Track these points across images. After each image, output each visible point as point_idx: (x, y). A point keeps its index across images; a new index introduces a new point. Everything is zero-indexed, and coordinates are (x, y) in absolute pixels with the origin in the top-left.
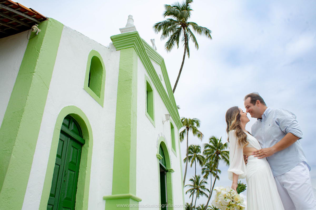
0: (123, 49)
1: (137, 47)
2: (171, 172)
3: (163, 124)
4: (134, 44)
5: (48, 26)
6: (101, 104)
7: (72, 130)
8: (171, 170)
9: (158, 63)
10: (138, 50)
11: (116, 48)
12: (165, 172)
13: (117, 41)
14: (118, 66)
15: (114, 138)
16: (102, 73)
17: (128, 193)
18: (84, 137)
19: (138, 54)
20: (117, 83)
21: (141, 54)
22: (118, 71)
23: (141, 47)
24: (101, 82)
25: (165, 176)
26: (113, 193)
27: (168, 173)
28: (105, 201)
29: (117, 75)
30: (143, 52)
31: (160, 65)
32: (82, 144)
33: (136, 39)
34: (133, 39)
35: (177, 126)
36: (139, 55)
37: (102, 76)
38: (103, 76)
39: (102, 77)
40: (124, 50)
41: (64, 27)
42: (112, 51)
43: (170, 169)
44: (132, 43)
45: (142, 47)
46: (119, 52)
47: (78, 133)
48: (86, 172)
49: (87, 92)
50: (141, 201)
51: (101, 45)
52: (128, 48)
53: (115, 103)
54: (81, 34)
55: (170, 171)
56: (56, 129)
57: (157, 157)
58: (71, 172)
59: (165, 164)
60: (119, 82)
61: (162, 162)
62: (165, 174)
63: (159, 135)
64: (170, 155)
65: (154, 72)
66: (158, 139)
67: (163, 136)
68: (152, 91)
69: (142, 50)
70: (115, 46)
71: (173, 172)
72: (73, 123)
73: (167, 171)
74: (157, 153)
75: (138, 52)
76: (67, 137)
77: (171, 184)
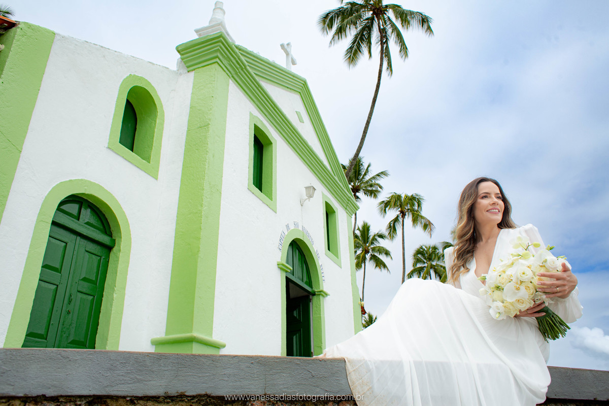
0: (198, 68)
1: (225, 62)
2: (321, 297)
3: (302, 205)
4: (217, 57)
5: (17, 37)
6: (154, 174)
7: (88, 223)
8: (321, 291)
9: (291, 89)
10: (229, 68)
11: (188, 67)
12: (311, 297)
13: (187, 53)
14: (188, 102)
15: (173, 234)
16: (156, 116)
17: (191, 331)
18: (114, 234)
19: (229, 74)
20: (185, 134)
21: (236, 74)
22: (188, 111)
23: (234, 61)
24: (154, 132)
25: (311, 303)
26: (167, 333)
27: (315, 299)
28: (154, 346)
29: (185, 119)
30: (242, 69)
31: (300, 93)
32: (109, 248)
33: (221, 47)
34: (217, 47)
35: (346, 209)
36: (233, 77)
37: (155, 121)
38: (158, 121)
39: (155, 124)
40: (200, 69)
41: (58, 37)
42: (181, 74)
43: (319, 290)
44: (214, 55)
45: (237, 62)
46: (192, 74)
47: (102, 227)
48: (115, 295)
49: (116, 153)
50: (224, 346)
51: (153, 64)
52: (208, 65)
53: (180, 170)
54: (102, 47)
55: (319, 295)
56: (39, 221)
57: (281, 269)
58: (85, 296)
59: (308, 281)
60: (188, 130)
61: (298, 278)
62: (310, 300)
63: (287, 226)
64: (320, 264)
65: (275, 107)
66: (283, 234)
67: (300, 228)
68: (271, 143)
69: (238, 66)
70: (185, 63)
71: (327, 295)
72: (89, 210)
73: (314, 294)
74: (279, 260)
75: (230, 72)
76: (73, 237)
77: (320, 318)
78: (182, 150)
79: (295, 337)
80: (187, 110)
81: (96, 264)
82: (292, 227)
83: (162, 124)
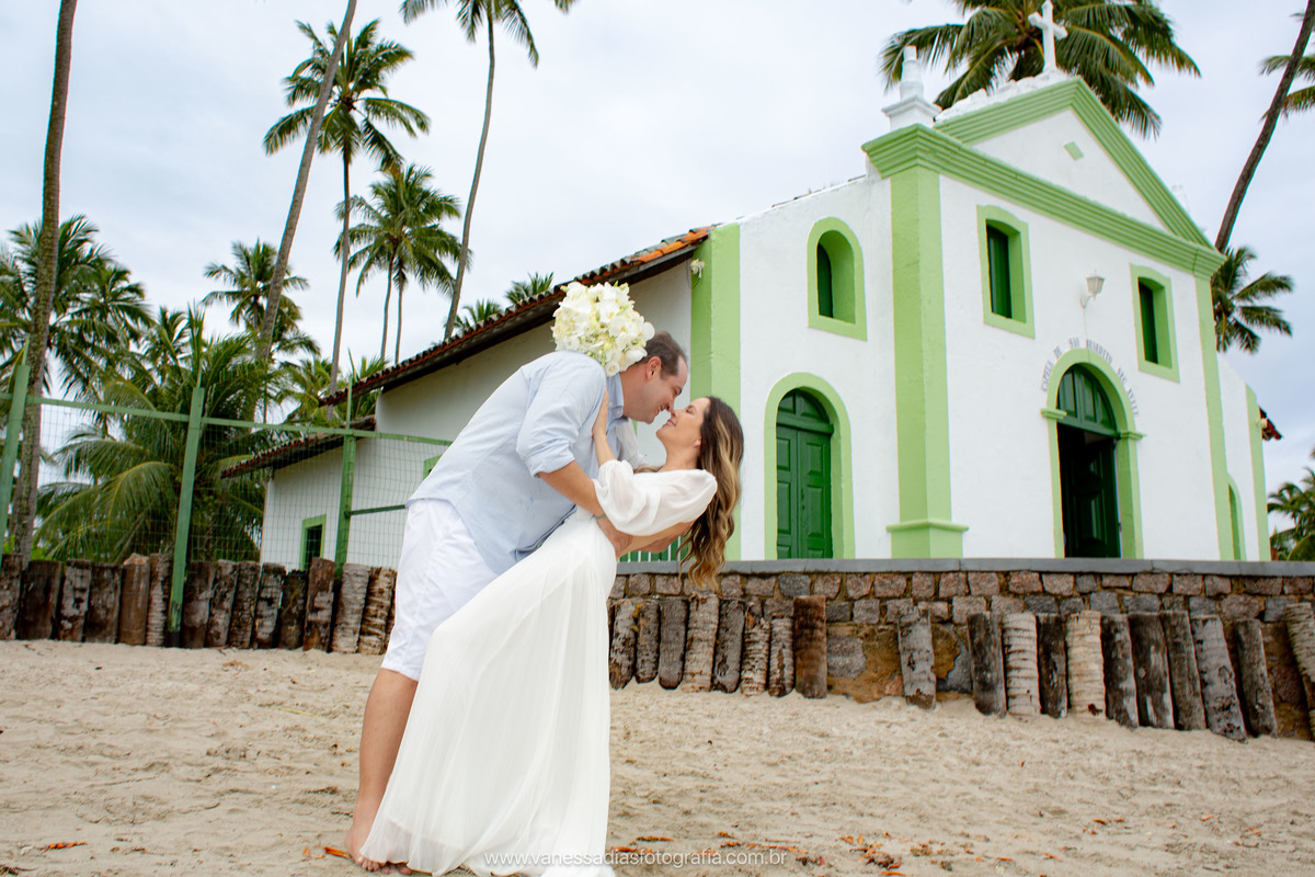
0: (895, 173)
1: (930, 157)
2: (1130, 442)
3: (1084, 307)
4: (917, 155)
6: (864, 338)
7: (804, 414)
8: (1128, 433)
10: (935, 161)
11: (882, 172)
12: (1115, 441)
13: (877, 154)
14: (889, 226)
15: (894, 407)
16: (852, 259)
17: (926, 517)
18: (831, 419)
19: (938, 169)
20: (891, 274)
21: (948, 162)
22: (891, 244)
23: (943, 150)
24: (853, 281)
25: (1115, 452)
26: (902, 518)
27: (1120, 445)
28: (890, 535)
29: (888, 254)
30: (955, 153)
31: (1071, 105)
32: (828, 435)
33: (920, 143)
35: (1193, 270)
36: (943, 168)
37: (853, 266)
38: (856, 265)
40: (898, 175)
41: (742, 228)
42: (873, 182)
43: (1127, 431)
44: (913, 155)
45: (946, 148)
46: (888, 182)
47: (818, 415)
48: (843, 485)
49: (817, 330)
50: (967, 529)
52: (907, 169)
55: (1126, 438)
56: (767, 429)
57: (1048, 417)
58: (813, 490)
59: (1107, 418)
60: (895, 270)
61: (1087, 418)
62: (1114, 447)
63: (1057, 352)
64: (1127, 390)
65: (1017, 176)
66: (1049, 366)
67: (1083, 345)
68: (1016, 233)
69: (949, 153)
70: (877, 166)
71: (1141, 436)
72: (803, 400)
73: (1119, 438)
74: (1044, 406)
75: (938, 166)
76: (794, 432)
77: (1129, 473)
78: (890, 297)
79: (1093, 502)
80: (889, 240)
81: (818, 455)
82: (1066, 349)
83: (862, 266)
